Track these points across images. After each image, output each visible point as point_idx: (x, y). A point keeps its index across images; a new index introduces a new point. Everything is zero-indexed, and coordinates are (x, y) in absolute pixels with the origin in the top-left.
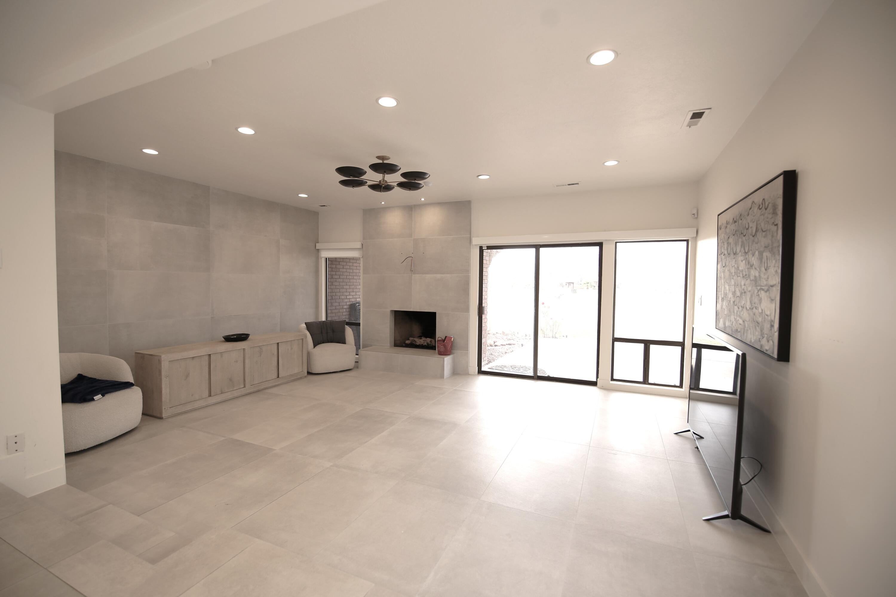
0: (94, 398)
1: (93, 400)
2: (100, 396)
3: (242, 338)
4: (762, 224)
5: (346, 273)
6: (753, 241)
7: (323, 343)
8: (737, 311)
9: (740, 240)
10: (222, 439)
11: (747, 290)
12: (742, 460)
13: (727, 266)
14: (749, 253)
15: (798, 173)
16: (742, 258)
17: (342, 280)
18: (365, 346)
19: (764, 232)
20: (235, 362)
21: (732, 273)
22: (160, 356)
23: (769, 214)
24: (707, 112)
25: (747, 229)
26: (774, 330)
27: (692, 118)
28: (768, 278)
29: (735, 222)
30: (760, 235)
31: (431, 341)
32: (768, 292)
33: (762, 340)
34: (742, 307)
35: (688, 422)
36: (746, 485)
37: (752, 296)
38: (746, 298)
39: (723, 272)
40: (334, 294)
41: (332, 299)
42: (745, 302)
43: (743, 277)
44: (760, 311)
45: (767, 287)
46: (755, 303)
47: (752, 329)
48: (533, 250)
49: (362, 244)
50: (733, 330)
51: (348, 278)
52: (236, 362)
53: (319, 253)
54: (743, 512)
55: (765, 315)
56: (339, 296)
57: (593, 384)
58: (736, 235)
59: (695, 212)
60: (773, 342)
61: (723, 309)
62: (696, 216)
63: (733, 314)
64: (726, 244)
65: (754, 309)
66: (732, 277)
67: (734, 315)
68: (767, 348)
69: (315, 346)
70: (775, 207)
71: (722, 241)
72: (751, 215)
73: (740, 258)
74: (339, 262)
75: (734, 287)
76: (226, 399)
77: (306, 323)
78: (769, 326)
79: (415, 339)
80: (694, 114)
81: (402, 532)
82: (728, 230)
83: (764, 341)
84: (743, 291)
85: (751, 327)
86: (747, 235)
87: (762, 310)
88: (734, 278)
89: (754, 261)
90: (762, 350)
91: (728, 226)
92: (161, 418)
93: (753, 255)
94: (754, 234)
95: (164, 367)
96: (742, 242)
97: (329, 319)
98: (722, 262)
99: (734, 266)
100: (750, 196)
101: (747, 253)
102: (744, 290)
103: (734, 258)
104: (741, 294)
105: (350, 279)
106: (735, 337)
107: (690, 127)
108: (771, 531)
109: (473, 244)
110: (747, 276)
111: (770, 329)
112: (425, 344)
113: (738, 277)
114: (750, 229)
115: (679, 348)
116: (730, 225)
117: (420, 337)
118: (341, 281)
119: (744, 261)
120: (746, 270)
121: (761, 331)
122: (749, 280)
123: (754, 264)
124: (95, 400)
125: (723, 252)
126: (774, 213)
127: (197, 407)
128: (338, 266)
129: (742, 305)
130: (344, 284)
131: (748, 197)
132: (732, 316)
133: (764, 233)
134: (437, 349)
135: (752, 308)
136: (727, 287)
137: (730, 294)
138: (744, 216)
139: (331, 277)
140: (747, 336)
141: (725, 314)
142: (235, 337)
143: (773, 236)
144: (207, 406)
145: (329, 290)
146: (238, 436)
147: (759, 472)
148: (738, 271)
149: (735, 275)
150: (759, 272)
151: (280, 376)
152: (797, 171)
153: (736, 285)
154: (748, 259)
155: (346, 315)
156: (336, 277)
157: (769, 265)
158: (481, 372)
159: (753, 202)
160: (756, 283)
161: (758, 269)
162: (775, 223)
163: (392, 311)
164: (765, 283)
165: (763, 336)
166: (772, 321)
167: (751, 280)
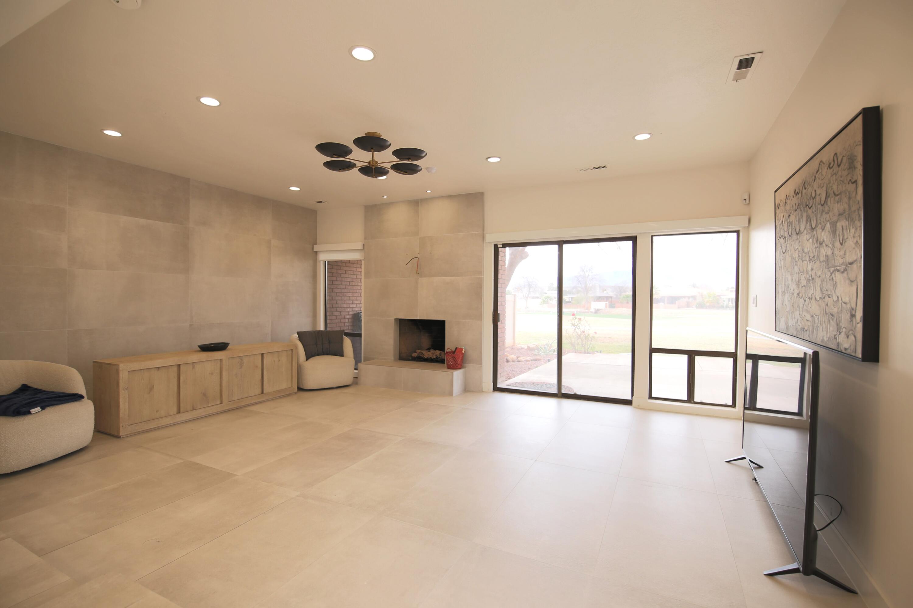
0: (31, 410)
1: (29, 413)
2: (38, 409)
3: (221, 347)
4: (835, 187)
5: (349, 279)
6: (823, 211)
7: (318, 355)
8: (803, 305)
9: (805, 215)
10: (180, 461)
11: (816, 275)
12: (816, 497)
13: (788, 250)
14: (818, 228)
15: (882, 109)
16: (808, 236)
17: (344, 286)
18: (366, 359)
19: (837, 195)
20: (210, 374)
21: (795, 259)
22: (118, 365)
23: (844, 170)
24: (757, 56)
25: (814, 199)
26: (856, 321)
27: (738, 68)
28: (845, 255)
29: (798, 193)
30: (831, 201)
31: (440, 354)
32: (846, 272)
33: (838, 337)
34: (809, 298)
35: (743, 448)
36: (822, 531)
37: (822, 282)
38: (815, 287)
39: (783, 259)
40: (335, 302)
41: (332, 308)
42: (814, 291)
43: (810, 260)
44: (835, 298)
45: (844, 267)
46: (827, 290)
47: (824, 324)
48: (556, 247)
49: (364, 245)
50: (799, 329)
51: (351, 284)
52: (212, 374)
53: (317, 256)
54: (819, 565)
55: (842, 303)
56: (341, 304)
57: (628, 403)
58: (799, 210)
59: (746, 197)
60: (855, 337)
61: (784, 305)
62: (748, 202)
63: (798, 309)
64: (786, 224)
65: (827, 297)
66: (795, 263)
67: (799, 311)
68: (846, 346)
69: (308, 358)
70: (852, 160)
71: (781, 222)
72: (819, 179)
73: (805, 237)
74: (341, 266)
75: (799, 275)
76: (198, 417)
77: (298, 333)
78: (848, 316)
79: (422, 351)
80: (742, 61)
81: (366, 583)
82: (788, 207)
83: (842, 338)
84: (810, 278)
85: (823, 322)
86: (814, 206)
87: (838, 297)
88: (798, 263)
89: (825, 237)
90: (839, 350)
91: (789, 202)
92: (118, 437)
93: (823, 230)
94: (823, 202)
95: (122, 378)
96: (808, 216)
97: (328, 329)
98: (782, 248)
99: (797, 248)
100: (817, 155)
101: (814, 229)
102: (811, 276)
103: (797, 239)
104: (808, 281)
105: (353, 286)
106: (801, 338)
107: (737, 80)
108: (858, 591)
109: (486, 241)
110: (815, 258)
111: (850, 320)
112: (434, 357)
113: (803, 261)
114: (818, 198)
115: (731, 360)
116: (790, 200)
117: (429, 349)
118: (343, 288)
119: (811, 240)
120: (814, 250)
121: (837, 325)
122: (818, 262)
123: (825, 239)
124: (32, 413)
125: (782, 235)
126: (852, 167)
127: (163, 425)
128: (339, 271)
129: (810, 295)
130: (346, 291)
131: (814, 158)
132: (796, 312)
133: (837, 198)
134: (446, 363)
135: (824, 296)
136: (789, 277)
137: (793, 285)
138: (810, 182)
139: (332, 283)
140: (817, 334)
141: (787, 311)
142: (213, 346)
143: (850, 198)
144: (174, 425)
145: (328, 297)
146: (198, 459)
147: (839, 514)
148: (803, 254)
149: (799, 260)
150: (832, 249)
151: (264, 392)
152: (881, 108)
153: (800, 272)
154: (816, 235)
155: (348, 326)
156: (337, 283)
157: (845, 237)
158: (496, 389)
159: (821, 161)
160: (828, 264)
161: (830, 245)
162: (853, 181)
163: (396, 320)
164: (841, 261)
165: (839, 332)
166: (853, 309)
167: (821, 262)
